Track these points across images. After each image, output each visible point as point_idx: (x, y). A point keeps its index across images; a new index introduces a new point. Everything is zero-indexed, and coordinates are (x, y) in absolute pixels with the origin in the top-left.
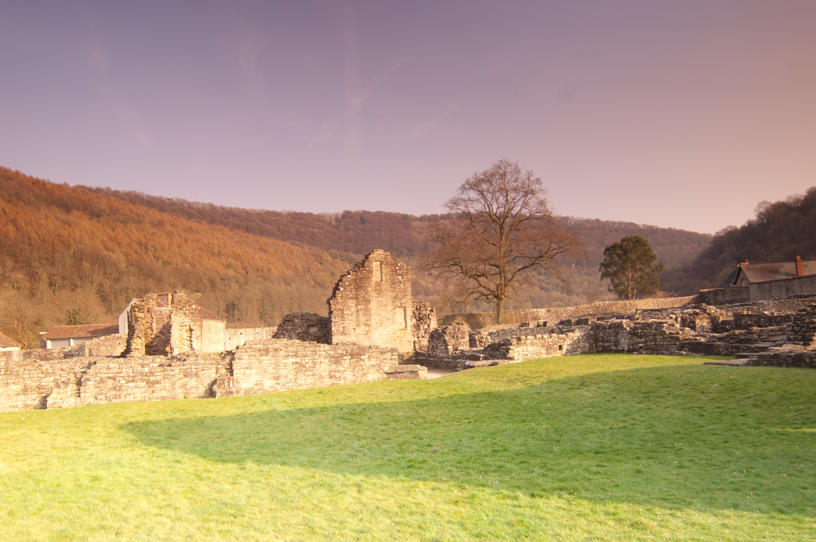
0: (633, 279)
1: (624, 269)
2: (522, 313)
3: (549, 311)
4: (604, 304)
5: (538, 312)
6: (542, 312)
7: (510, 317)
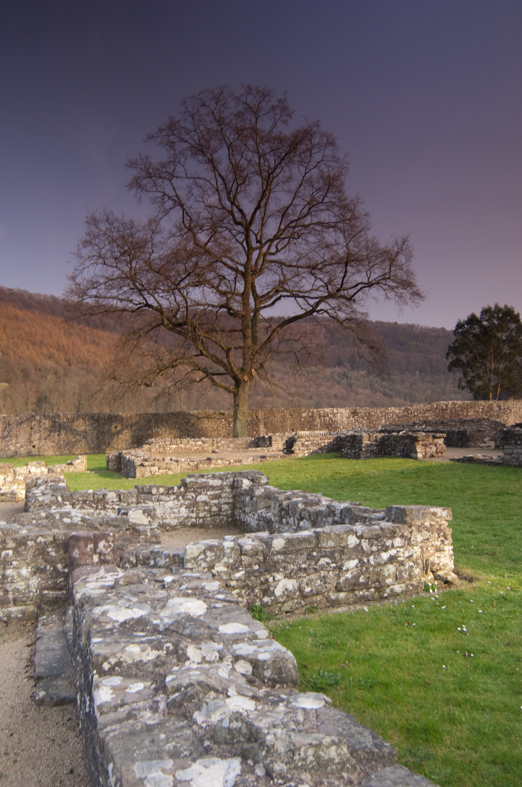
0: (496, 372)
1: (483, 357)
2: (304, 415)
3: (354, 413)
4: (454, 404)
5: (334, 415)
6: (342, 415)
7: (281, 422)
